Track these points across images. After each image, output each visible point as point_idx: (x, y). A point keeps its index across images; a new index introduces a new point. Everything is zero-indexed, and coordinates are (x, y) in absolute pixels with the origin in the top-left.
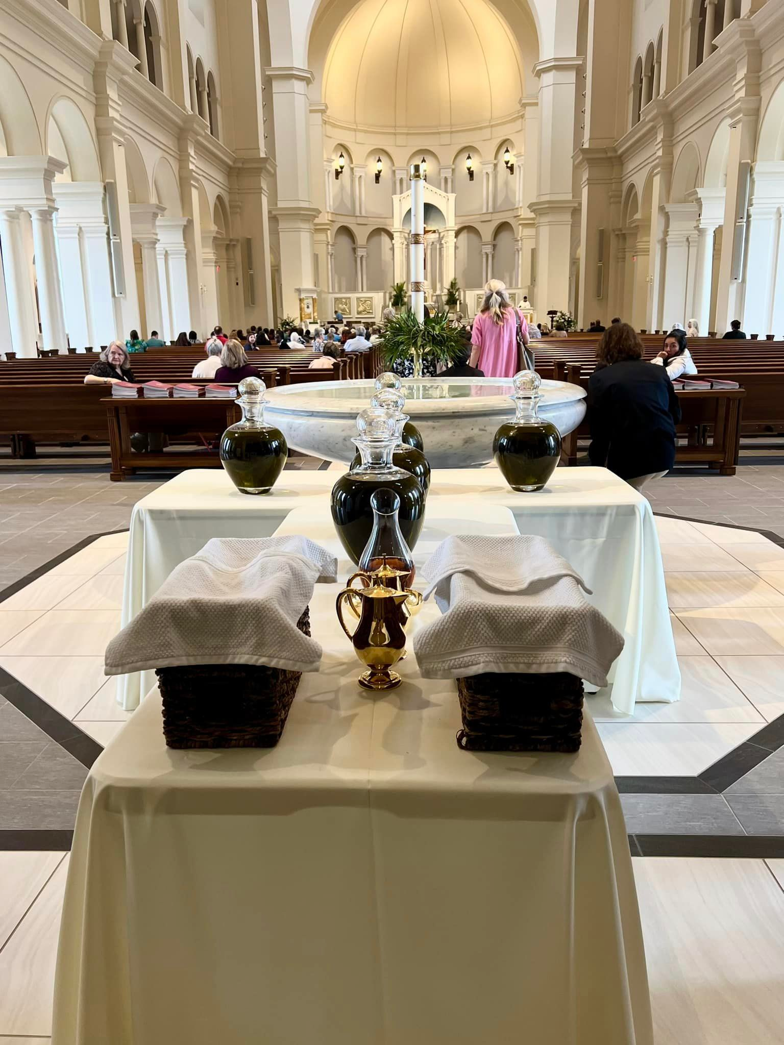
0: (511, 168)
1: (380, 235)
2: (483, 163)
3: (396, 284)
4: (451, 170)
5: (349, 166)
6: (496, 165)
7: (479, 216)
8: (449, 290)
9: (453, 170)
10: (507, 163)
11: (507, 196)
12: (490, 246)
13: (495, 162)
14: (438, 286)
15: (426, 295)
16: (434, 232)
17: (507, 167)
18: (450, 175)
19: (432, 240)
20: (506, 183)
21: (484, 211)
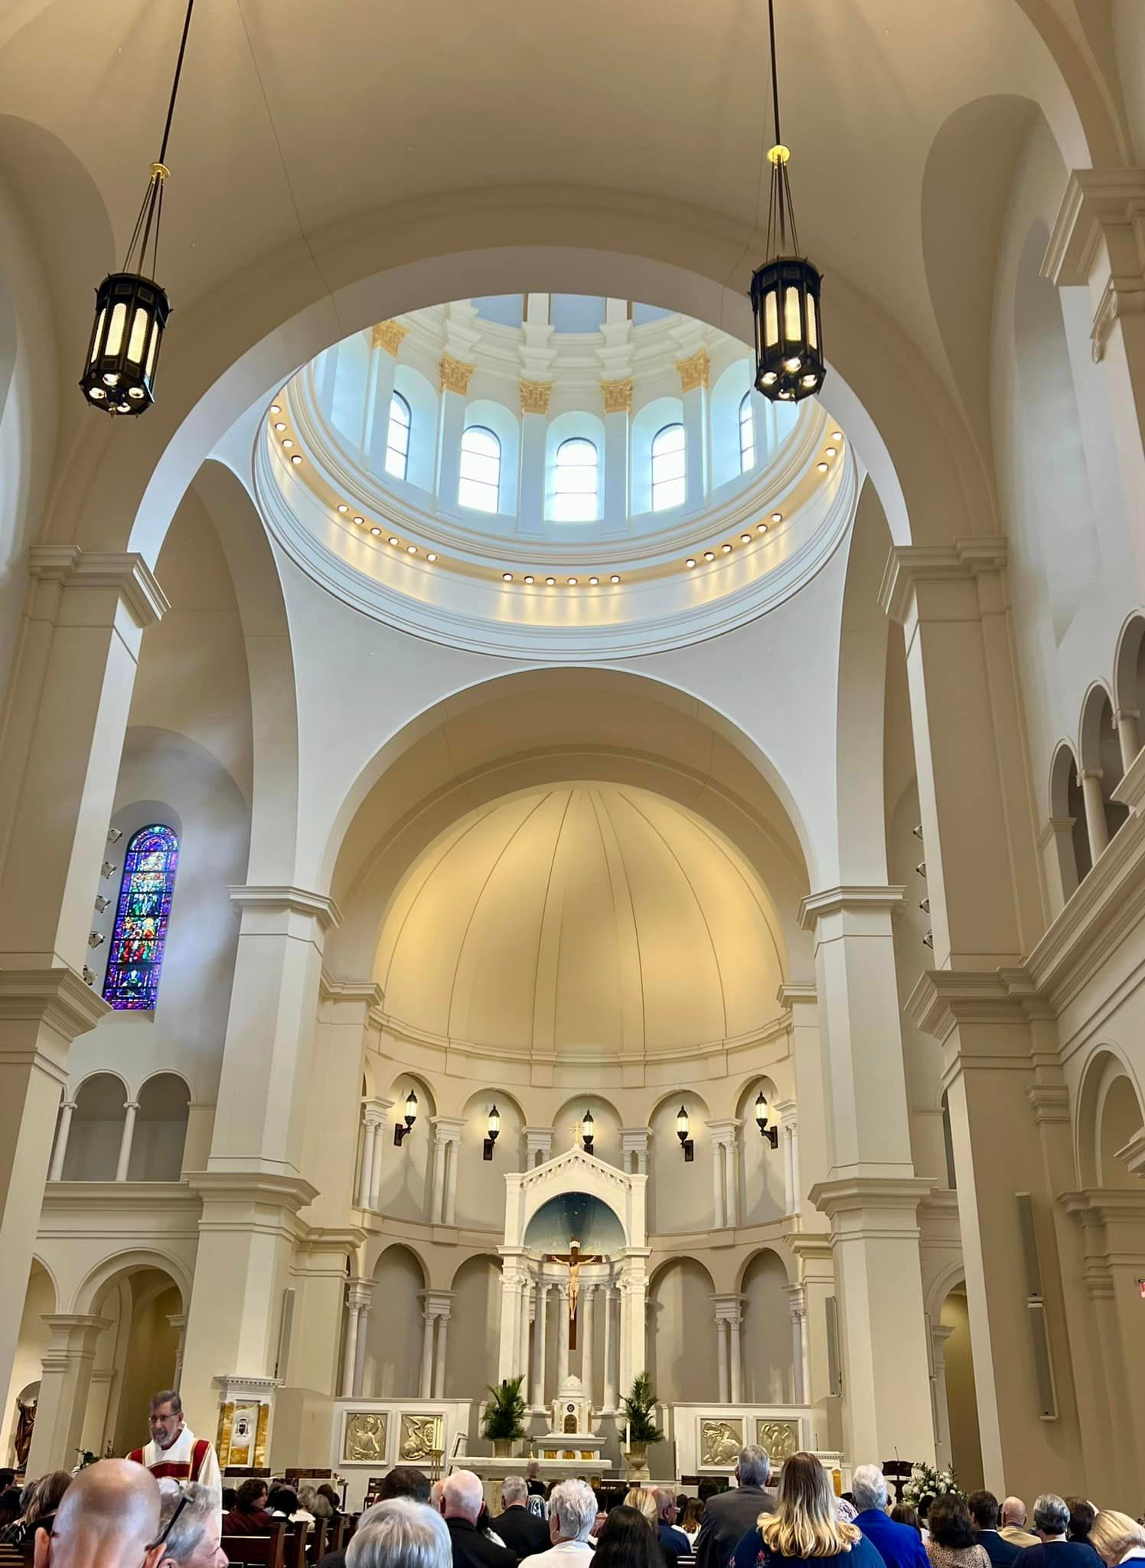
0: (772, 1136)
1: (487, 1271)
2: (711, 1125)
3: (501, 1383)
4: (645, 1138)
5: (429, 1121)
6: (739, 1130)
7: (706, 1236)
8: (630, 1402)
9: (650, 1139)
10: (762, 1122)
11: (766, 1193)
12: (733, 1304)
13: (738, 1122)
14: (608, 1392)
15: (575, 1413)
16: (598, 1259)
17: (764, 1133)
18: (645, 1147)
19: (594, 1281)
20: (764, 1167)
21: (718, 1224)
